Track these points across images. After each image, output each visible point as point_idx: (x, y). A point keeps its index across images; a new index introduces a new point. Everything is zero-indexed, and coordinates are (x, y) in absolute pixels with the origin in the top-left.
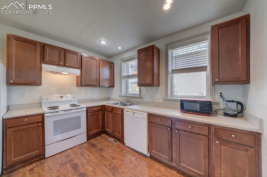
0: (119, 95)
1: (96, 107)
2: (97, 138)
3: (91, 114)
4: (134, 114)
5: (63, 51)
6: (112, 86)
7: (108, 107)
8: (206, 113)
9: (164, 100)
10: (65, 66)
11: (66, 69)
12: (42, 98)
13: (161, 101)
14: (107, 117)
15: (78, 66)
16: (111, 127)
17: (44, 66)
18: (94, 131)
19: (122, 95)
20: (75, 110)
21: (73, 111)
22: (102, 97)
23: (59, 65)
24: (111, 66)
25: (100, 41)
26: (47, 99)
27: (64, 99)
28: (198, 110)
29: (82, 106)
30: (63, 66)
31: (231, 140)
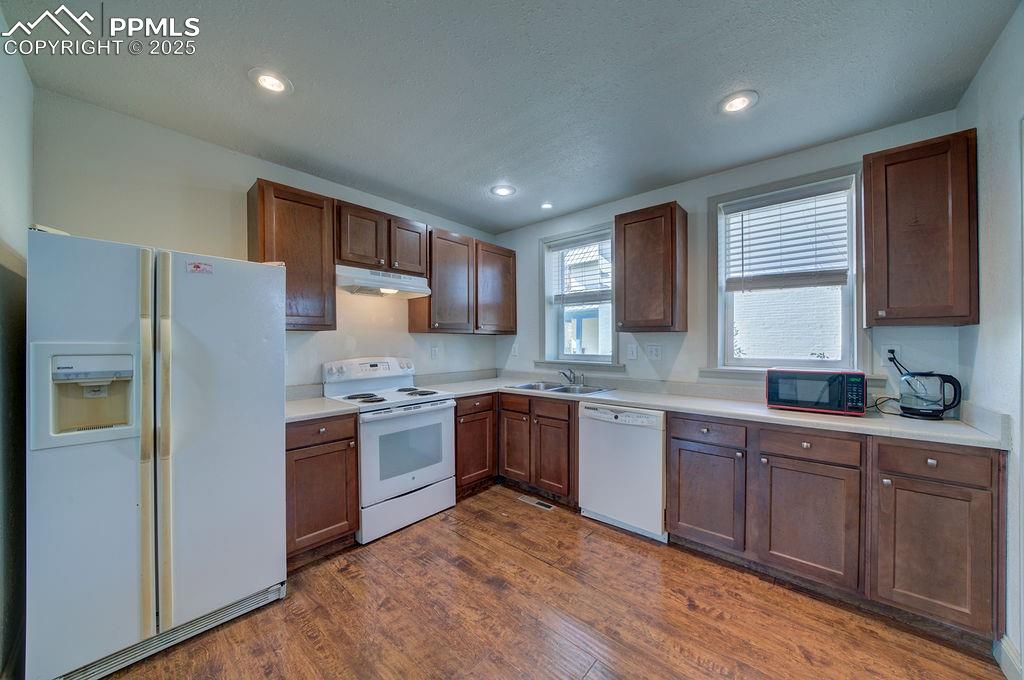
0: (537, 359)
1: (478, 399)
2: (481, 495)
3: (469, 418)
4: (616, 417)
5: (385, 225)
6: (508, 329)
7: (512, 399)
8: (852, 408)
9: (703, 373)
10: (390, 268)
11: (392, 278)
12: (327, 366)
13: (694, 376)
14: (508, 430)
15: (422, 268)
16: (526, 461)
17: (342, 271)
18: (473, 475)
19: (547, 359)
20: (428, 407)
21: (424, 408)
22: (476, 368)
23: (377, 267)
24: (507, 261)
25: (492, 190)
26: (340, 371)
27: (380, 372)
28: (825, 399)
29: (441, 393)
30: (386, 271)
31: (926, 473)
